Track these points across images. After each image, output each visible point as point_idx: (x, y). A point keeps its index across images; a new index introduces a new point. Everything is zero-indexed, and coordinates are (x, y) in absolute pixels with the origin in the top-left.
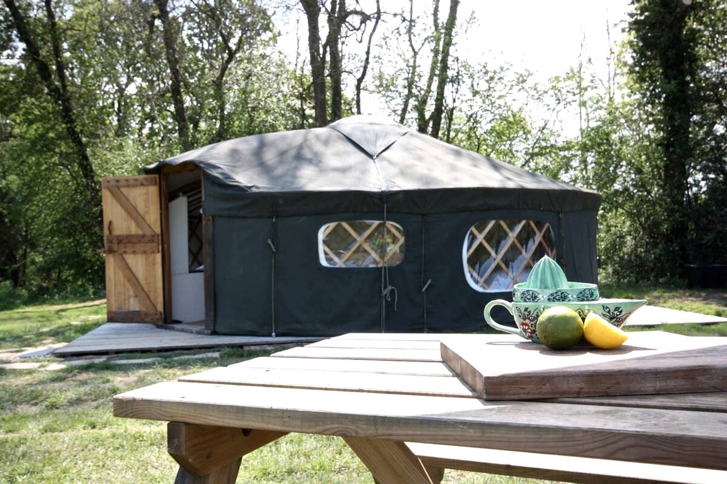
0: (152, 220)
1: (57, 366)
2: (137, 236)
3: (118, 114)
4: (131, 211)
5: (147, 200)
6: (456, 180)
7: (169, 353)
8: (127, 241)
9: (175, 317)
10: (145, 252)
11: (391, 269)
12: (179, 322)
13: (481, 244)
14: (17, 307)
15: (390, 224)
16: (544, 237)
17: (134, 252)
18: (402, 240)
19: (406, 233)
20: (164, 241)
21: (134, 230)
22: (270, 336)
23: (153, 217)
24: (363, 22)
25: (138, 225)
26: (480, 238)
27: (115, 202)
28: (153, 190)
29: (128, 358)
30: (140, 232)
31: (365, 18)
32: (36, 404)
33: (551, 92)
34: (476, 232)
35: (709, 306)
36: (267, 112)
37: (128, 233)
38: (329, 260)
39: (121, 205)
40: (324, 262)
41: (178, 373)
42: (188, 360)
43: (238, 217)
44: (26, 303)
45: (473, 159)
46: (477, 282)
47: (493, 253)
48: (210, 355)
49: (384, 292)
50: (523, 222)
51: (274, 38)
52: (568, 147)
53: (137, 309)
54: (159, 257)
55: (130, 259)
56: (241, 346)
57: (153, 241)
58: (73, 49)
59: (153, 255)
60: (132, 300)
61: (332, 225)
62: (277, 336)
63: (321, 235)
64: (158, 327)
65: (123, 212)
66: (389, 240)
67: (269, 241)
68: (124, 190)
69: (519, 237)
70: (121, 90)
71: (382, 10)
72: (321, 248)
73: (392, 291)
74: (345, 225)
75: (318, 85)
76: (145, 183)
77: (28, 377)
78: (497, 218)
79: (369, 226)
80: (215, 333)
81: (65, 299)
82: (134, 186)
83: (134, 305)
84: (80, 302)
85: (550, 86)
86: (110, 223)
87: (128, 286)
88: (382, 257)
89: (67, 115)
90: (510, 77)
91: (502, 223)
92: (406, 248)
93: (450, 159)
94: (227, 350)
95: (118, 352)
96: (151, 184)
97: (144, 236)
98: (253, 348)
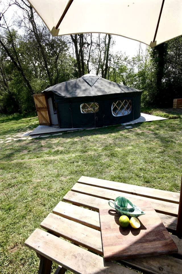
1: (30, 138)
3: (35, 71)
4: (40, 102)
5: (43, 99)
6: (110, 92)
7: (52, 134)
8: (40, 109)
9: (53, 124)
10: (44, 111)
11: (96, 113)
12: (54, 125)
13: (115, 106)
14: (21, 119)
15: (96, 103)
16: (129, 103)
17: (42, 111)
18: (98, 106)
19: (99, 105)
20: (48, 108)
22: (72, 128)
23: (45, 103)
24: (88, 46)
25: (42, 105)
26: (115, 105)
28: (44, 97)
29: (44, 135)
30: (43, 107)
31: (88, 45)
32: (27, 150)
33: (132, 61)
34: (114, 104)
35: (163, 113)
36: (67, 70)
37: (40, 107)
38: (83, 111)
39: (38, 101)
40: (82, 112)
41: (54, 140)
42: (56, 135)
44: (23, 118)
45: (114, 84)
46: (115, 114)
47: (118, 108)
48: (60, 134)
49: (95, 118)
50: (125, 100)
51: (67, 49)
52: (135, 75)
54: (47, 112)
56: (66, 131)
57: (46, 108)
58: (22, 55)
61: (83, 104)
62: (74, 128)
63: (81, 106)
64: (50, 126)
66: (96, 107)
67: (70, 108)
68: (38, 97)
69: (124, 104)
70: (34, 65)
71: (93, 42)
72: (81, 109)
73: (97, 118)
74: (86, 104)
75: (79, 63)
76: (42, 96)
77: (25, 142)
78: (119, 100)
79: (91, 104)
80: (61, 128)
81: (31, 117)
82: (40, 96)
83: (44, 122)
84: (34, 117)
85: (132, 60)
86: (37, 105)
87: (42, 118)
88: (94, 110)
89: (23, 74)
90: (123, 58)
91: (120, 101)
92: (99, 108)
93: (108, 85)
94: (63, 132)
95: (42, 134)
98: (69, 131)
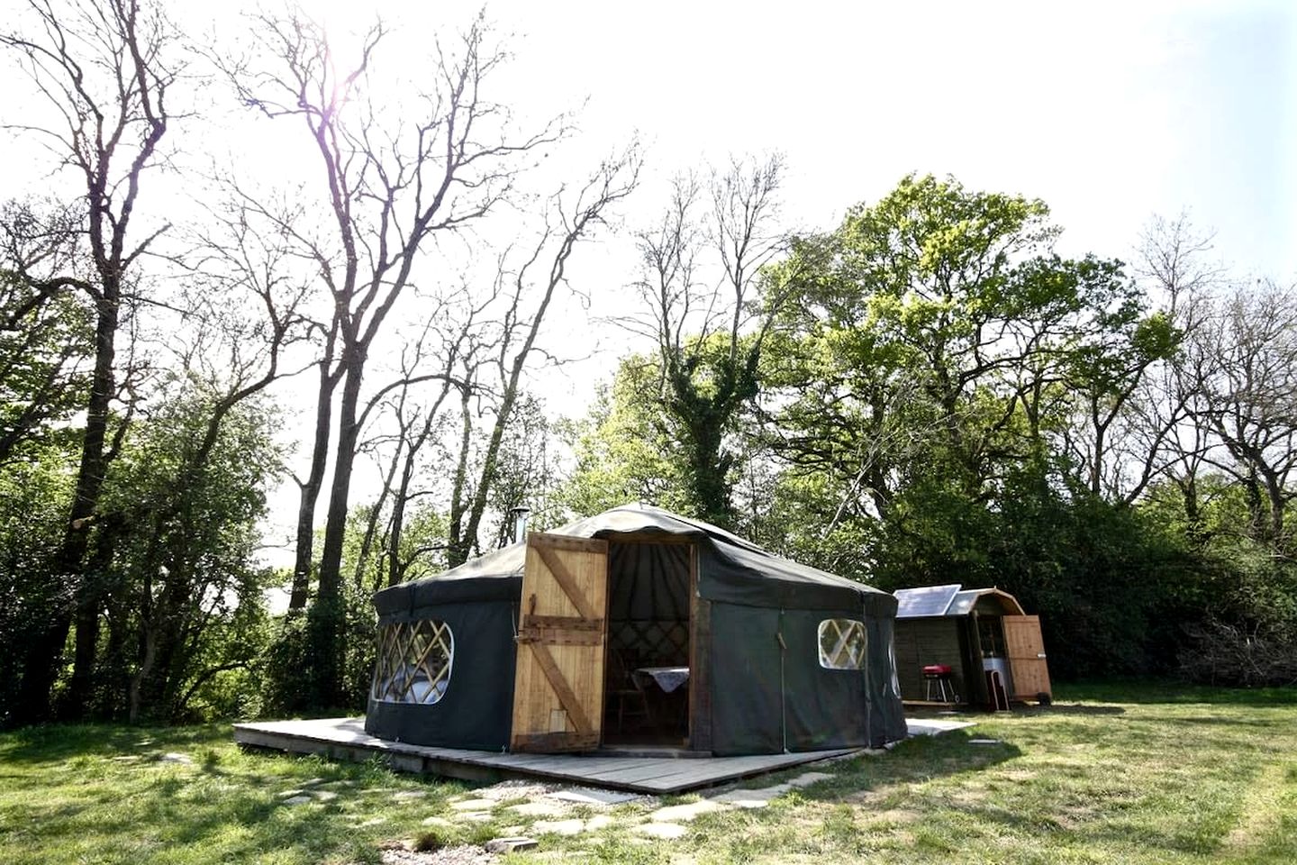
0: (595, 599)
2: (571, 619)
4: (568, 583)
5: (590, 572)
8: (558, 625)
10: (583, 643)
21: (568, 611)
23: (596, 595)
27: (544, 568)
28: (600, 560)
30: (576, 615)
37: (559, 614)
39: (554, 575)
40: (822, 663)
43: (745, 605)
53: (562, 729)
54: (600, 651)
55: (558, 652)
57: (595, 628)
59: (592, 648)
60: (555, 715)
65: (555, 582)
68: (561, 555)
74: (835, 623)
76: (593, 549)
82: (576, 550)
83: (557, 724)
86: (534, 597)
87: (551, 693)
96: (601, 552)
97: (583, 620)
